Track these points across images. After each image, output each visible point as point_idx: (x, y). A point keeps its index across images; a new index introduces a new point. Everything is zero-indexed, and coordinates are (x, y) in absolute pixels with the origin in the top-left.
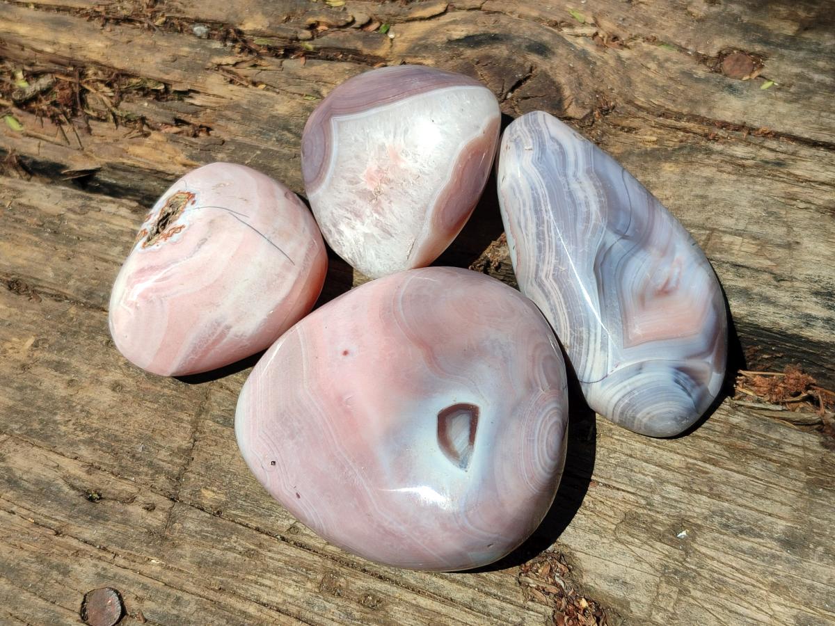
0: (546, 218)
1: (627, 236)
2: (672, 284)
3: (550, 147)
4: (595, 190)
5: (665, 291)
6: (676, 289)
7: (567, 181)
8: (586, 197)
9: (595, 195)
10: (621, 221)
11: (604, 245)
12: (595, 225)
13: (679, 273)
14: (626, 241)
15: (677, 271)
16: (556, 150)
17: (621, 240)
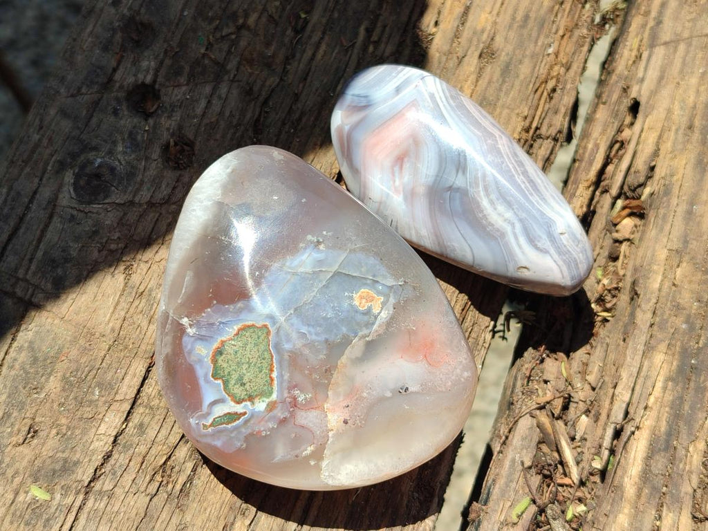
0: (522, 177)
1: (448, 191)
2: (397, 169)
3: (545, 243)
4: (490, 220)
5: (400, 160)
6: (393, 167)
7: (517, 216)
8: (495, 209)
9: (489, 215)
10: (457, 202)
11: (464, 172)
12: (478, 187)
13: (394, 181)
14: (447, 185)
15: (397, 183)
16: (539, 241)
17: (451, 184)
